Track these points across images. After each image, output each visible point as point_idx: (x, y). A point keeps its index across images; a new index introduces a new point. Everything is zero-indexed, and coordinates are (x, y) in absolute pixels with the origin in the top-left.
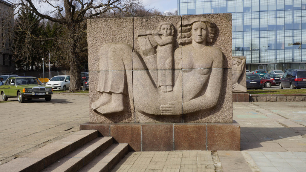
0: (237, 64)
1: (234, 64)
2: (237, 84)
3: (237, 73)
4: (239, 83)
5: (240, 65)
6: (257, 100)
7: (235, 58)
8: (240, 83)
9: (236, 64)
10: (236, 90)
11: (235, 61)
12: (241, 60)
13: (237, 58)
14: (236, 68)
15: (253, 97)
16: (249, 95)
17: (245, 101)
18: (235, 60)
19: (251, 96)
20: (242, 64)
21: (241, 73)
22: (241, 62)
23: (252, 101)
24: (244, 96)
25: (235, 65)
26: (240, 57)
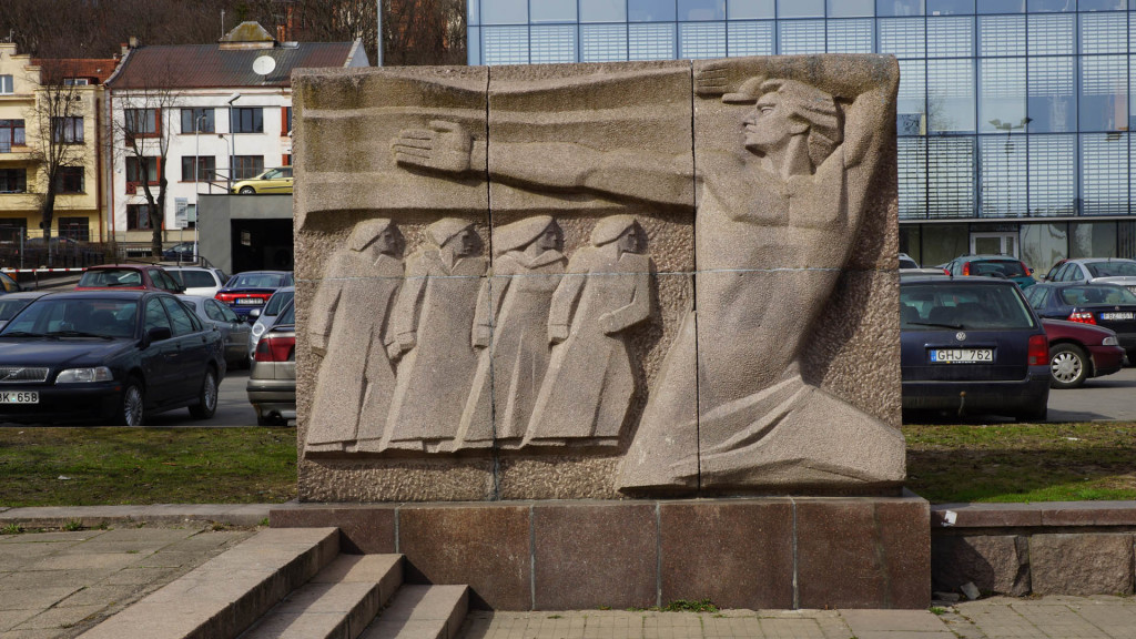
0: (794, 142)
1: (757, 151)
2: (791, 384)
3: (794, 252)
4: (813, 373)
5: (830, 166)
6: (1024, 570)
7: (770, 75)
8: (833, 374)
9: (780, 145)
10: (780, 456)
11: (771, 115)
12: (844, 98)
13: (789, 73)
14: (778, 191)
15: (977, 542)
16: (937, 519)
17: (890, 594)
18: (764, 99)
19: (958, 531)
20: (848, 148)
21: (836, 255)
22: (832, 122)
23: (973, 590)
24: (877, 536)
25: (766, 164)
26: (830, 70)
